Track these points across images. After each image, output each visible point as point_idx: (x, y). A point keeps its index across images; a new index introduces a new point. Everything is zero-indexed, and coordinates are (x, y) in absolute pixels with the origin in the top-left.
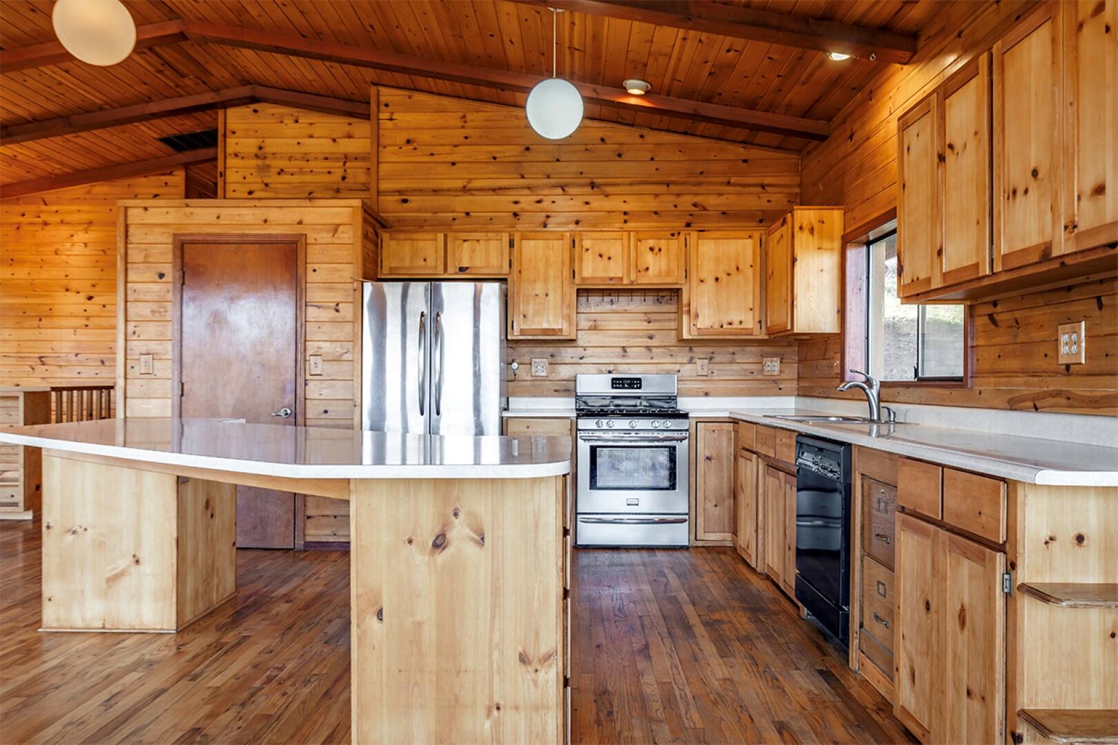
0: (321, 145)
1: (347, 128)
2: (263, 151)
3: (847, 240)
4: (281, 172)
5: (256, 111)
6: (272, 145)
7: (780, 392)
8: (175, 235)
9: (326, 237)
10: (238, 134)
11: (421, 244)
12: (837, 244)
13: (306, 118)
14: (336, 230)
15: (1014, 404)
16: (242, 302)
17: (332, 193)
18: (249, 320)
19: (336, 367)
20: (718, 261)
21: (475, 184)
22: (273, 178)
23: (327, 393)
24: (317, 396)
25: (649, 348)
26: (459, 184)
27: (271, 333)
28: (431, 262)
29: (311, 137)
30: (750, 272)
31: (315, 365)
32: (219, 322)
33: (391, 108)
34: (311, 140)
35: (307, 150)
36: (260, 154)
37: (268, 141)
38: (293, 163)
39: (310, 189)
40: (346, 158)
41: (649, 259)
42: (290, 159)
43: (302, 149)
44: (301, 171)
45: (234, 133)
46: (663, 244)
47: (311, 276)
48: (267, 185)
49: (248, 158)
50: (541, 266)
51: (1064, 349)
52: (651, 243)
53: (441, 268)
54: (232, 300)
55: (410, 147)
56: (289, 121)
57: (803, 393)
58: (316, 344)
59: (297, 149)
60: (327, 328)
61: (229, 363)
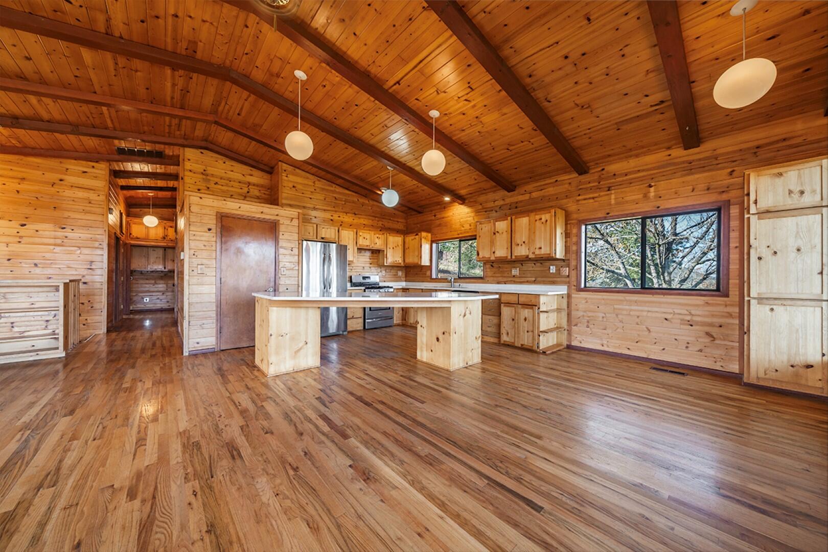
0: (238, 176)
1: (250, 172)
2: (206, 172)
3: (432, 242)
4: (216, 183)
5: (202, 153)
6: (210, 170)
7: (401, 281)
8: (217, 212)
9: (288, 222)
10: (192, 161)
11: (308, 227)
12: (430, 242)
13: (229, 163)
14: (292, 220)
15: (498, 283)
16: (251, 244)
17: (243, 198)
18: (254, 252)
19: (291, 272)
20: (393, 243)
21: (317, 207)
22: (212, 185)
23: (288, 282)
24: (283, 283)
25: (370, 267)
26: (312, 206)
27: (264, 258)
28: (311, 234)
29: (232, 171)
30: (400, 247)
31: (282, 271)
32: (240, 252)
33: (287, 172)
34: (232, 173)
35: (230, 176)
36: (204, 173)
37: (208, 168)
38: (223, 181)
39: (231, 194)
40: (249, 184)
41: (377, 240)
42: (221, 178)
43: (227, 176)
44: (227, 185)
45: (189, 160)
46: (380, 236)
47: (281, 237)
48: (208, 188)
49: (198, 173)
50: (347, 239)
51: (513, 273)
52: (377, 235)
53: (315, 237)
54: (246, 243)
55: (294, 189)
56: (221, 162)
57: (406, 281)
58: (284, 263)
59: (224, 175)
60: (288, 257)
61: (245, 270)
